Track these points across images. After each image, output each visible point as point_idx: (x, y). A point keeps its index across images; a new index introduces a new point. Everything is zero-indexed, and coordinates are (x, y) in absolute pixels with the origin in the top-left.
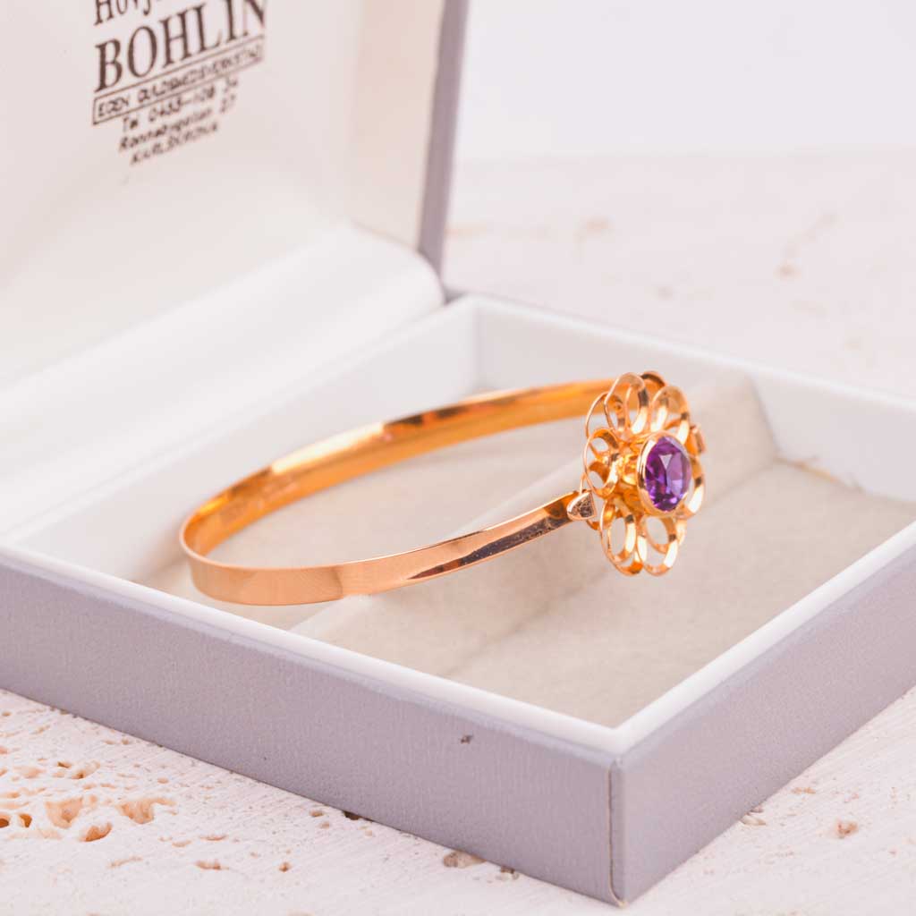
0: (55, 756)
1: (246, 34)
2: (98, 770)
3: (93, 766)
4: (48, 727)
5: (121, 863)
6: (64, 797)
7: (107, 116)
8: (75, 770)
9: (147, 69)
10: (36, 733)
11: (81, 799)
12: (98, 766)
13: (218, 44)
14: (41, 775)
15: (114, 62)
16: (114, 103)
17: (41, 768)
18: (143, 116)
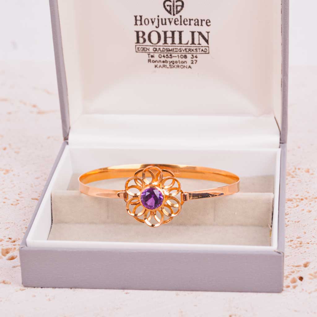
0: (8, 236)
1: (199, 44)
2: (19, 241)
3: (18, 239)
4: (9, 227)
5: (17, 267)
6: (7, 247)
7: (141, 51)
8: (12, 240)
9: (156, 43)
10: (6, 229)
11: (12, 248)
12: (19, 239)
13: (187, 44)
14: (3, 241)
15: (142, 37)
16: (143, 48)
17: (4, 239)
18: (156, 55)
